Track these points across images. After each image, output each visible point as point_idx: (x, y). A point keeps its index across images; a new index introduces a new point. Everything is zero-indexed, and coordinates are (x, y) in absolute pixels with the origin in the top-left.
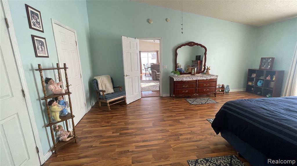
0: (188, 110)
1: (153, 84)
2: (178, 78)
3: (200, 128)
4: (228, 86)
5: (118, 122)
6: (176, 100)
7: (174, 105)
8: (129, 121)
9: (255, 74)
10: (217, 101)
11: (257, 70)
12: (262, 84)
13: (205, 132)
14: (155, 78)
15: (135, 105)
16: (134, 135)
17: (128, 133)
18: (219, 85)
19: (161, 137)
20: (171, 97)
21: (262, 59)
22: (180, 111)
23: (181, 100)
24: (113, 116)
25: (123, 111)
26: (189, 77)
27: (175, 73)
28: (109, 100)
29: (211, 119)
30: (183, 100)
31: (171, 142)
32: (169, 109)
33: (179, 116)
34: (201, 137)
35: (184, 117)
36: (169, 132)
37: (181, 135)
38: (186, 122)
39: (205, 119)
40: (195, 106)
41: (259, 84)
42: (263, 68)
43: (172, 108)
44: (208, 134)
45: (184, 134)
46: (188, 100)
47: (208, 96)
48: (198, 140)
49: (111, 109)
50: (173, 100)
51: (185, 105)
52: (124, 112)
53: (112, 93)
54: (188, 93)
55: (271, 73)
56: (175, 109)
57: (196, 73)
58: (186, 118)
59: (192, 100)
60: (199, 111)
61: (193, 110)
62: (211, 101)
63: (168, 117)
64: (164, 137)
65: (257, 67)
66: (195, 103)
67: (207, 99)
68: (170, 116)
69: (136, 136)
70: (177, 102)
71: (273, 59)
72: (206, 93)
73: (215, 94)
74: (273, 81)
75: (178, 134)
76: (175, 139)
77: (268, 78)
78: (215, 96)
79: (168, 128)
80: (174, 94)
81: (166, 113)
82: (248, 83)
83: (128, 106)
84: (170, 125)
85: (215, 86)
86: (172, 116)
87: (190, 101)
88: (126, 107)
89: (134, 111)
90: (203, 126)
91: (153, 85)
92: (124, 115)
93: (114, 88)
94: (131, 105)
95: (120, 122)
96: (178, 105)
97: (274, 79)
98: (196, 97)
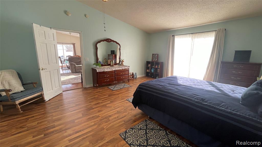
0: (112, 95)
1: (73, 76)
2: (100, 69)
3: (123, 107)
4: (136, 73)
5: (38, 123)
6: (100, 89)
7: (99, 93)
8: (54, 118)
9: (150, 65)
10: (131, 85)
11: (151, 62)
12: (154, 71)
13: (127, 109)
14: (75, 70)
15: (58, 100)
16: (64, 130)
17: (56, 131)
18: (130, 73)
19: (93, 123)
20: (94, 87)
21: (153, 54)
22: (105, 98)
23: (104, 88)
24: (28, 119)
25: (41, 109)
26: (109, 68)
27: (97, 65)
28: (19, 101)
29: (129, 99)
30: (106, 88)
31: (103, 125)
32: (95, 98)
33: (105, 102)
34: (125, 114)
35: (109, 102)
36: (99, 117)
37: (110, 116)
38: (112, 105)
39: (125, 100)
40: (116, 91)
41: (152, 71)
42: (153, 60)
43: (98, 96)
44: (130, 110)
45: (112, 115)
46: (110, 87)
47: (124, 82)
48: (123, 116)
49: (23, 111)
50: (97, 89)
51: (108, 92)
52: (43, 110)
53: (21, 91)
54: (109, 81)
55: (157, 63)
56: (100, 97)
57: (114, 65)
58: (111, 102)
59: (113, 87)
60: (120, 95)
61: (115, 95)
62: (127, 85)
63: (96, 104)
64: (96, 122)
65: (150, 60)
66: (115, 89)
67: (123, 84)
68: (98, 103)
69: (67, 131)
70: (101, 90)
71: (158, 55)
72: (122, 80)
73: (129, 80)
74: (159, 68)
75: (107, 117)
76: (106, 121)
77: (156, 67)
78: (129, 82)
79: (98, 114)
80: (98, 83)
81: (92, 102)
82: (146, 71)
83: (47, 103)
84: (99, 111)
85: (128, 74)
86: (99, 103)
87: (112, 87)
88: (45, 105)
89: (57, 107)
90: (125, 105)
91: (74, 78)
92: (44, 113)
93: (23, 85)
94: (51, 102)
95: (41, 123)
96: (102, 92)
97: (159, 67)
98: (116, 84)
